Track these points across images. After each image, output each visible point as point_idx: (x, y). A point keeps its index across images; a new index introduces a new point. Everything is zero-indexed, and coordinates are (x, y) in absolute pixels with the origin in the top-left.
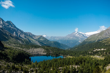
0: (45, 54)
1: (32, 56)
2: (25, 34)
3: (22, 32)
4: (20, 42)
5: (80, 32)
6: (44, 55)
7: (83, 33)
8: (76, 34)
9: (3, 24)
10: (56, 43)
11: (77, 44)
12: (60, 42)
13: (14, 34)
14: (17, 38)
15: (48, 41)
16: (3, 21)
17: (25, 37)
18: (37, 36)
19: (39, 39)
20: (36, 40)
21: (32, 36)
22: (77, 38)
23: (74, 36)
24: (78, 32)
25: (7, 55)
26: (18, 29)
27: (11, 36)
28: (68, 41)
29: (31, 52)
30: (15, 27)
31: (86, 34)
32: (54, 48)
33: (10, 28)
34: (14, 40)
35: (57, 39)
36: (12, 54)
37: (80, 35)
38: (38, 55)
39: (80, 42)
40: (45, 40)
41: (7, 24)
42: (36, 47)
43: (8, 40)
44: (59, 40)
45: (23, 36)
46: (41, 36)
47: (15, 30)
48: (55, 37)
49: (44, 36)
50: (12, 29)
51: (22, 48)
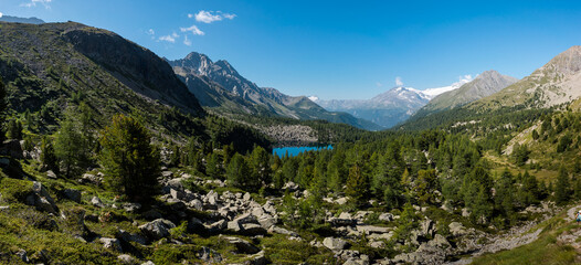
0: (315, 140)
1: (277, 144)
2: (262, 92)
3: (253, 87)
4: (249, 111)
5: (411, 89)
6: (311, 145)
7: (417, 91)
8: (399, 92)
9: (209, 68)
10: (344, 116)
11: (403, 119)
12: (355, 114)
13: (235, 92)
14: (240, 101)
15: (323, 110)
16: (209, 61)
17: (261, 100)
18: (294, 98)
19: (297, 105)
20: (291, 109)
21: (279, 98)
22: (402, 102)
23: (395, 99)
24: (403, 89)
25: (204, 128)
26: (244, 80)
27: (225, 94)
28: (378, 112)
29: (274, 134)
30: (236, 74)
31: (424, 92)
32: (341, 126)
33: (225, 78)
34: (233, 105)
35: (346, 108)
36: (216, 128)
37: (409, 96)
38: (293, 143)
39: (409, 113)
40: (316, 107)
41: (217, 68)
42: (289, 122)
43: (219, 105)
44: (353, 110)
45: (255, 97)
46: (304, 99)
47: (235, 83)
48: (343, 102)
49: (313, 99)
50: (230, 79)
51: (250, 122)
